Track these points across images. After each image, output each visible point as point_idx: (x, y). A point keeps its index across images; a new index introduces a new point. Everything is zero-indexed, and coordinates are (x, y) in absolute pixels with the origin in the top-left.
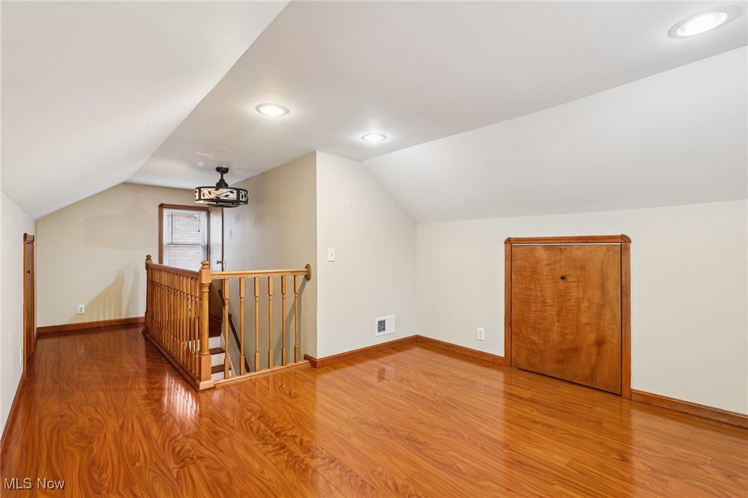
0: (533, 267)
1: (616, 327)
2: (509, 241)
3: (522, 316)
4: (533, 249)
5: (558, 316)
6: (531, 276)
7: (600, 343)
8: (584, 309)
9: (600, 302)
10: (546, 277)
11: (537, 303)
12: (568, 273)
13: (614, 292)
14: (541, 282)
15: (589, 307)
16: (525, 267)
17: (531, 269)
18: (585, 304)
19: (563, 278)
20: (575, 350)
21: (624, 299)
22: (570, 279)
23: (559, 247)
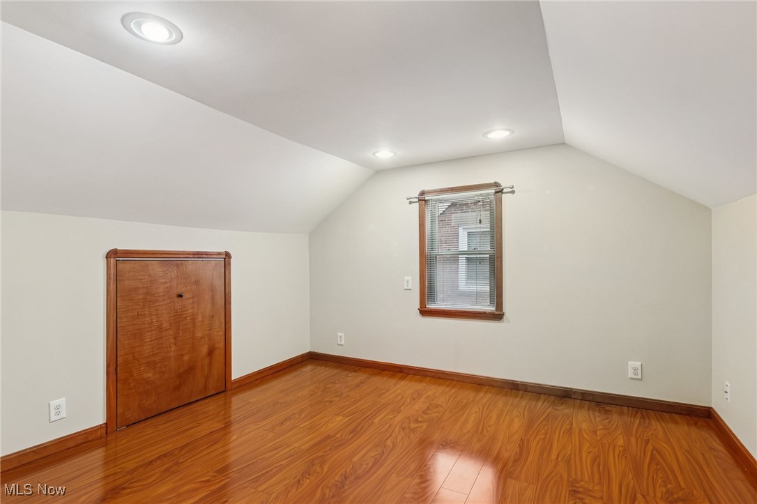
0: (146, 288)
1: (222, 333)
2: (113, 254)
3: (133, 353)
4: (147, 265)
5: (175, 338)
6: (144, 299)
7: (211, 353)
8: (198, 324)
9: (211, 314)
10: (162, 298)
11: (151, 331)
12: (184, 289)
13: (221, 301)
14: (156, 304)
15: (202, 321)
16: (136, 289)
17: (145, 291)
18: (200, 318)
19: (180, 296)
20: (191, 369)
21: (227, 306)
22: (186, 296)
23: (176, 262)
